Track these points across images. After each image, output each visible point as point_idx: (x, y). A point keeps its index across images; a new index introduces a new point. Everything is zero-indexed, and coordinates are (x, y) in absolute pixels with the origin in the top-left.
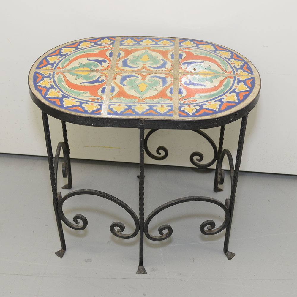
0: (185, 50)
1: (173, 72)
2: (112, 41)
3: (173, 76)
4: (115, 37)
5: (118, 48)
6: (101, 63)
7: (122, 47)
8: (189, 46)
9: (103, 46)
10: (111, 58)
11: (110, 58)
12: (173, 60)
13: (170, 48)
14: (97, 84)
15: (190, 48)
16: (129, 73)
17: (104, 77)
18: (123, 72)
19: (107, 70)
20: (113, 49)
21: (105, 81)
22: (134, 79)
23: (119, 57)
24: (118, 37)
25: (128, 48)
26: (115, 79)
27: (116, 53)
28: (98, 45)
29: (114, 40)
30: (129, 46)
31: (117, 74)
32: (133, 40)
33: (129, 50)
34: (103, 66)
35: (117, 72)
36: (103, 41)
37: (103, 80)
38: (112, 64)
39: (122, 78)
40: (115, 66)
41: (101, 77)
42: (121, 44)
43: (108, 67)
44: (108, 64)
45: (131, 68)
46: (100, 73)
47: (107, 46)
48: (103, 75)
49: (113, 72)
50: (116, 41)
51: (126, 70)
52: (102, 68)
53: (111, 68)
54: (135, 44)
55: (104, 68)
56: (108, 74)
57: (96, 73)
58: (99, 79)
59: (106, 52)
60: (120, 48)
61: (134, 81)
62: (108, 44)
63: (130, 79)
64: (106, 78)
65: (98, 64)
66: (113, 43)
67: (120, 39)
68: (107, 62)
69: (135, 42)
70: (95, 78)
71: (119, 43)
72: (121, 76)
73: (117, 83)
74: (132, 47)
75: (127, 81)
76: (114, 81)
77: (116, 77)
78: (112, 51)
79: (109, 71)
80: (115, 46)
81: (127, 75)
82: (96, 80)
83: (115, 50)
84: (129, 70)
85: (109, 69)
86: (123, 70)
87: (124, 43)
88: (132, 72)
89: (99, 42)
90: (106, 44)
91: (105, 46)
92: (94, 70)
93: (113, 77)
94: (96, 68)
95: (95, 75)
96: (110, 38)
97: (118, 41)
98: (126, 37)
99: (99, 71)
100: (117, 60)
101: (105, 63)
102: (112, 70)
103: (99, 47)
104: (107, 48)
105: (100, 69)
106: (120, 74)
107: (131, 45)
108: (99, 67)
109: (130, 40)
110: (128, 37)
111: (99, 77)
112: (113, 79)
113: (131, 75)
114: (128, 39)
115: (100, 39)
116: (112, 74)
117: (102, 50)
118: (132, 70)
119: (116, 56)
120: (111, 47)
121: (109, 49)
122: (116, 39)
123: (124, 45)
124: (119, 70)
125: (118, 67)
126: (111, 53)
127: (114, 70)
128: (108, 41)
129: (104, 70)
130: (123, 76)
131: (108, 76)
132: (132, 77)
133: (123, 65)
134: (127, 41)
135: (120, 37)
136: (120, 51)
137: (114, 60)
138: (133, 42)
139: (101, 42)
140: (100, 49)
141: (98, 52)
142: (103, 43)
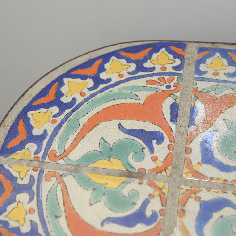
2: (178, 62)
4: (182, 45)
5: (191, 89)
6: (151, 143)
9: (155, 78)
10: (173, 126)
11: (171, 124)
14: (140, 228)
16: (218, 192)
17: (156, 203)
18: (204, 186)
19: (165, 171)
20: (179, 92)
21: (160, 220)
22: (230, 216)
23: (192, 125)
24: (191, 44)
25: (215, 90)
26: (184, 211)
27: (186, 106)
28: (145, 72)
29: (181, 58)
30: (216, 81)
31: (188, 192)
32: (227, 60)
33: (218, 97)
34: (155, 158)
35: (187, 183)
36: (157, 58)
37: (156, 212)
38: (176, 151)
39: (200, 210)
40: (185, 161)
41: (149, 202)
42: (198, 71)
43: (168, 160)
44: (168, 151)
45: (222, 171)
46: (148, 183)
47: (166, 77)
48: (154, 194)
49: (178, 183)
50: (186, 61)
51: (209, 175)
52: (152, 162)
53: (174, 167)
54: (231, 77)
55: (156, 166)
56: (166, 188)
57: (138, 181)
58: (145, 209)
59: (163, 102)
60: (195, 90)
61: (231, 227)
62: (167, 71)
63: (221, 219)
64: (162, 208)
65: (144, 148)
66: (179, 67)
67: (196, 53)
68: (165, 139)
69: (230, 67)
70: (136, 204)
71: (194, 69)
72: (199, 200)
73: (188, 228)
74: (225, 87)
75: (214, 223)
76: (182, 222)
77: (186, 205)
78: (177, 97)
79: (168, 176)
80: (183, 79)
81: (213, 199)
82: (138, 213)
83: (185, 94)
84: (218, 177)
85: (169, 168)
86: (203, 175)
87: (205, 71)
88: (224, 187)
89: (147, 61)
90: (164, 72)
91: (162, 76)
92: (135, 170)
93: (179, 203)
94: (138, 163)
95: (137, 193)
96: (172, 48)
97: (191, 62)
98: (210, 44)
99: (144, 177)
100: (189, 134)
101: (159, 146)
102: (177, 174)
103: (147, 81)
104: (165, 85)
105: (148, 166)
106: (195, 193)
107: (222, 77)
108: (145, 159)
109: (220, 59)
110: (213, 44)
111: (146, 199)
112: (178, 212)
113: (222, 198)
114: (215, 54)
115: (150, 47)
116: (175, 192)
117: (155, 92)
118: (224, 179)
119: (187, 120)
120: (175, 83)
121: (169, 88)
122: (185, 50)
123: (205, 76)
124: (193, 176)
125: (191, 162)
126: (174, 108)
127: (181, 174)
128: (169, 59)
129: (158, 171)
130: (204, 201)
131: (166, 197)
132: (226, 206)
133: (202, 157)
134: (211, 63)
135: (195, 44)
136: (196, 98)
137: (182, 134)
138: (226, 66)
139: (152, 61)
140: (148, 90)
141: (144, 101)
142: (155, 67)
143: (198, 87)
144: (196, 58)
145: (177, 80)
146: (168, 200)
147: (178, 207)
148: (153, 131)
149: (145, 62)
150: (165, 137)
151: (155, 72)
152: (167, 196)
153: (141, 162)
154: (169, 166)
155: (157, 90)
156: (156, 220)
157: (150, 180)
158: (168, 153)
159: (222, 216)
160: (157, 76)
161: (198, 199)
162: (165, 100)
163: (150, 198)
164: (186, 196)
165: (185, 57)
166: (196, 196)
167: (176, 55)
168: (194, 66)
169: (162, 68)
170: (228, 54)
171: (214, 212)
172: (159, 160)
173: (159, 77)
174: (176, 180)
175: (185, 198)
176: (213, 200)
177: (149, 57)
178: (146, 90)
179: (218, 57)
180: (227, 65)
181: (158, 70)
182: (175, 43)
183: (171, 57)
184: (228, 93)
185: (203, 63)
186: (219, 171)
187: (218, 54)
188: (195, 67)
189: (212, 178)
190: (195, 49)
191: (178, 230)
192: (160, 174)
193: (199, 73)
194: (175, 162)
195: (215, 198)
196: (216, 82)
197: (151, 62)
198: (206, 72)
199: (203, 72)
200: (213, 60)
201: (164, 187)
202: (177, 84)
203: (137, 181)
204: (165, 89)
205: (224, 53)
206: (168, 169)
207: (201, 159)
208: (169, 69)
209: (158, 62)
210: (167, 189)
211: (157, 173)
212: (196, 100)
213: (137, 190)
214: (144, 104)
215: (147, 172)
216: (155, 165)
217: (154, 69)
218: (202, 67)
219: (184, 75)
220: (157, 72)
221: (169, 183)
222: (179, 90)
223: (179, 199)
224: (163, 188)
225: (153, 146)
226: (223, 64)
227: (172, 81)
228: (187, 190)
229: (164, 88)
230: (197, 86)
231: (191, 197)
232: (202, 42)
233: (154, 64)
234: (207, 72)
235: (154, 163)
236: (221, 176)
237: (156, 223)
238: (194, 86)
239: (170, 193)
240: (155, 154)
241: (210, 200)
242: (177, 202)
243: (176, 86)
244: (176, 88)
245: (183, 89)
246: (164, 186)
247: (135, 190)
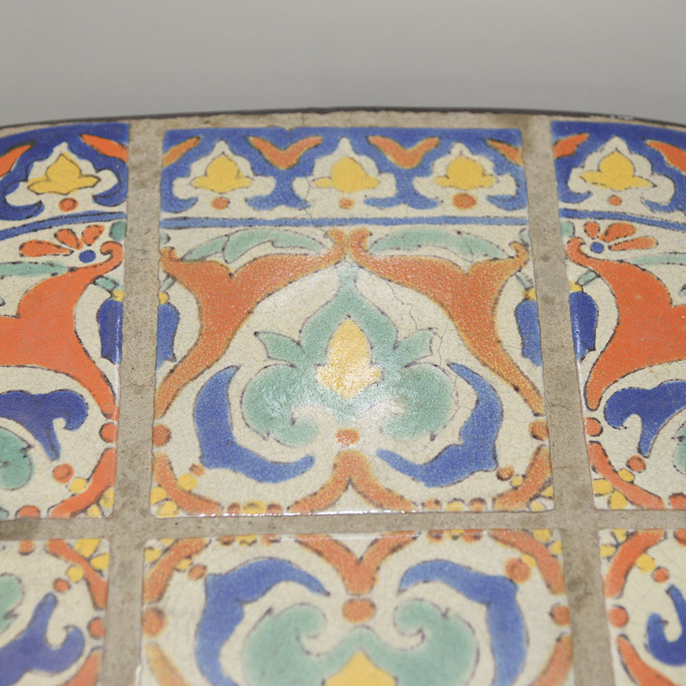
0: (607, 255)
1: (550, 505)
2: (108, 180)
3: (561, 559)
4: (115, 129)
5: (154, 255)
6: (49, 428)
7: (184, 242)
8: (632, 206)
9: (46, 235)
10: (110, 369)
11: (104, 365)
12: (540, 369)
13: (504, 237)
15: (642, 231)
16: (254, 542)
17: (77, 603)
18: (212, 531)
19: (98, 505)
20: (121, 267)
21: (93, 650)
22: (292, 606)
23: (167, 359)
24: (143, 123)
25: (223, 249)
26: (160, 613)
27: (143, 305)
28: (13, 219)
29: (117, 166)
30: (223, 223)
31: (167, 556)
32: (249, 159)
33: (232, 270)
34: (66, 471)
35: (165, 530)
36: (46, 174)
37: (77, 631)
38: (125, 442)
39: (207, 603)
40: (153, 466)
41: (55, 602)
42: (170, 202)
43: (103, 472)
44: (101, 445)
45: (260, 481)
46: (48, 549)
47: (79, 228)
48: (69, 577)
49: (139, 534)
50: (132, 175)
51: (226, 499)
52: (55, 483)
53: (124, 490)
54: (264, 207)
55: (70, 494)
56: (104, 554)
57: (19, 548)
58: (44, 626)
59: (76, 301)
60: (167, 255)
61: (298, 639)
62: (79, 210)
63: (267, 618)
64: (96, 614)
65: (29, 446)
66: (115, 194)
67: (160, 150)
68: (89, 412)
69: (259, 179)
70: (16, 616)
71: (157, 195)
72: (201, 576)
73: (176, 662)
74: (251, 237)
75: (248, 635)
76: (157, 647)
77: (166, 595)
78: (116, 284)
79: (108, 519)
80: (129, 227)
81: (240, 565)
82: (24, 640)
83: (137, 271)
84: (251, 499)
85: (110, 493)
86: (208, 501)
87: (190, 200)
88: (269, 527)
89: (16, 187)
90: (70, 212)
91: (65, 227)
92: (5, 514)
93: (143, 592)
94: (14, 493)
95: (16, 582)
96: (88, 140)
97: (146, 175)
98: (197, 118)
99: (36, 532)
100: (158, 386)
101: (75, 433)
102: (134, 510)
103: (21, 247)
104: (77, 252)
105: (46, 496)
106: (189, 557)
107: (239, 209)
108: (36, 477)
109: (230, 160)
110: (206, 119)
111: (47, 596)
112: (143, 621)
113: (266, 560)
114: (213, 147)
115: (21, 144)
116: (131, 563)
117: (48, 276)
118: (269, 502)
119: (150, 346)
120: (107, 242)
121: (90, 260)
122: (126, 144)
123: (190, 213)
124: (179, 507)
125: (172, 469)
126: (109, 316)
127: (145, 506)
128: (81, 175)
129: (76, 507)
130: (215, 575)
131: (105, 579)
132: (278, 581)
133: (201, 447)
134: (206, 174)
135: (154, 122)
136: (170, 280)
137: (139, 389)
138: (248, 177)
139: (33, 184)
140: (29, 271)
141: (19, 307)
142: (43, 202)
143: (173, 248)
144: (160, 164)
145: (111, 234)
146: (113, 590)
147: (143, 604)
148: (53, 394)
149: (11, 192)
150: (90, 406)
151: (43, 216)
152: (109, 576)
153: (23, 489)
154: (108, 487)
155: (53, 270)
156: (80, 654)
157: (54, 537)
158: (101, 452)
159: (269, 611)
160: (50, 227)
161: (198, 572)
162: (81, 294)
163: (59, 591)
164: (162, 570)
165: (127, 164)
166: (191, 564)
167: (102, 162)
168: (157, 187)
169: (62, 203)
170: (249, 144)
171: (247, 602)
172: (75, 474)
173: (55, 229)
174: (132, 526)
175: (160, 576)
176: (242, 567)
177: (22, 174)
178: (22, 274)
179: (223, 153)
180: (250, 173)
181: (52, 209)
182: (95, 124)
183: (87, 166)
184: (262, 253)
185: (182, 176)
186: (253, 482)
187: (221, 146)
188: (161, 190)
189: (234, 506)
190: (155, 138)
191: (147, 673)
192: (82, 515)
193: (172, 205)
194: (124, 475)
195: (247, 562)
196: (224, 226)
197: (28, 188)
198: (192, 202)
199: (184, 201)
200: (210, 163)
201: (97, 553)
202: (110, 246)
203: (14, 546)
204: (79, 264)
205: (239, 141)
206: (105, 499)
207: (198, 454)
208: (86, 203)
209: (50, 187)
210: (107, 558)
211: (74, 514)
212: (170, 286)
213: (17, 573)
214: (18, 316)
215: (44, 514)
216: (66, 491)
217: (39, 207)
218: (181, 188)
219: (130, 216)
220: (51, 216)
221: (111, 539)
222: (121, 262)
223: (143, 579)
224: (95, 555)
225: (54, 436)
226: (239, 171)
227: (96, 238)
228: (166, 550)
229: (74, 261)
230: (171, 244)
231: (178, 570)
232: (175, 116)
233: (37, 194)
234: (197, 200)
235: (63, 485)
236: (260, 495)
237: (82, 660)
238: (162, 246)
239: (116, 567)
240: (65, 459)
241: (234, 569)
242: (138, 589)
243: (109, 252)
244: (111, 257)
245: (133, 258)
246: (96, 550)
247: (11, 575)
